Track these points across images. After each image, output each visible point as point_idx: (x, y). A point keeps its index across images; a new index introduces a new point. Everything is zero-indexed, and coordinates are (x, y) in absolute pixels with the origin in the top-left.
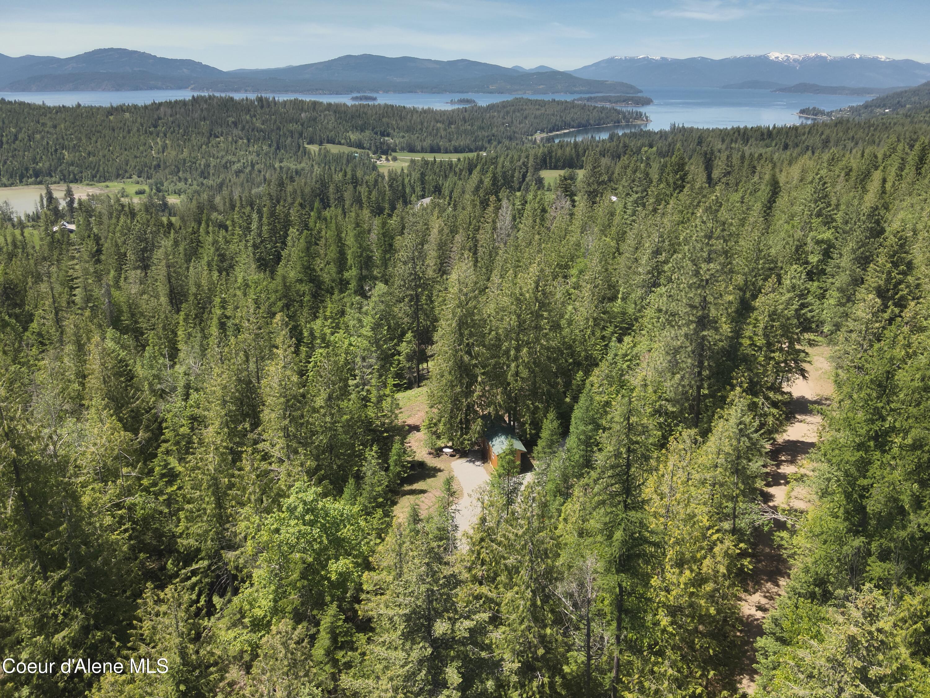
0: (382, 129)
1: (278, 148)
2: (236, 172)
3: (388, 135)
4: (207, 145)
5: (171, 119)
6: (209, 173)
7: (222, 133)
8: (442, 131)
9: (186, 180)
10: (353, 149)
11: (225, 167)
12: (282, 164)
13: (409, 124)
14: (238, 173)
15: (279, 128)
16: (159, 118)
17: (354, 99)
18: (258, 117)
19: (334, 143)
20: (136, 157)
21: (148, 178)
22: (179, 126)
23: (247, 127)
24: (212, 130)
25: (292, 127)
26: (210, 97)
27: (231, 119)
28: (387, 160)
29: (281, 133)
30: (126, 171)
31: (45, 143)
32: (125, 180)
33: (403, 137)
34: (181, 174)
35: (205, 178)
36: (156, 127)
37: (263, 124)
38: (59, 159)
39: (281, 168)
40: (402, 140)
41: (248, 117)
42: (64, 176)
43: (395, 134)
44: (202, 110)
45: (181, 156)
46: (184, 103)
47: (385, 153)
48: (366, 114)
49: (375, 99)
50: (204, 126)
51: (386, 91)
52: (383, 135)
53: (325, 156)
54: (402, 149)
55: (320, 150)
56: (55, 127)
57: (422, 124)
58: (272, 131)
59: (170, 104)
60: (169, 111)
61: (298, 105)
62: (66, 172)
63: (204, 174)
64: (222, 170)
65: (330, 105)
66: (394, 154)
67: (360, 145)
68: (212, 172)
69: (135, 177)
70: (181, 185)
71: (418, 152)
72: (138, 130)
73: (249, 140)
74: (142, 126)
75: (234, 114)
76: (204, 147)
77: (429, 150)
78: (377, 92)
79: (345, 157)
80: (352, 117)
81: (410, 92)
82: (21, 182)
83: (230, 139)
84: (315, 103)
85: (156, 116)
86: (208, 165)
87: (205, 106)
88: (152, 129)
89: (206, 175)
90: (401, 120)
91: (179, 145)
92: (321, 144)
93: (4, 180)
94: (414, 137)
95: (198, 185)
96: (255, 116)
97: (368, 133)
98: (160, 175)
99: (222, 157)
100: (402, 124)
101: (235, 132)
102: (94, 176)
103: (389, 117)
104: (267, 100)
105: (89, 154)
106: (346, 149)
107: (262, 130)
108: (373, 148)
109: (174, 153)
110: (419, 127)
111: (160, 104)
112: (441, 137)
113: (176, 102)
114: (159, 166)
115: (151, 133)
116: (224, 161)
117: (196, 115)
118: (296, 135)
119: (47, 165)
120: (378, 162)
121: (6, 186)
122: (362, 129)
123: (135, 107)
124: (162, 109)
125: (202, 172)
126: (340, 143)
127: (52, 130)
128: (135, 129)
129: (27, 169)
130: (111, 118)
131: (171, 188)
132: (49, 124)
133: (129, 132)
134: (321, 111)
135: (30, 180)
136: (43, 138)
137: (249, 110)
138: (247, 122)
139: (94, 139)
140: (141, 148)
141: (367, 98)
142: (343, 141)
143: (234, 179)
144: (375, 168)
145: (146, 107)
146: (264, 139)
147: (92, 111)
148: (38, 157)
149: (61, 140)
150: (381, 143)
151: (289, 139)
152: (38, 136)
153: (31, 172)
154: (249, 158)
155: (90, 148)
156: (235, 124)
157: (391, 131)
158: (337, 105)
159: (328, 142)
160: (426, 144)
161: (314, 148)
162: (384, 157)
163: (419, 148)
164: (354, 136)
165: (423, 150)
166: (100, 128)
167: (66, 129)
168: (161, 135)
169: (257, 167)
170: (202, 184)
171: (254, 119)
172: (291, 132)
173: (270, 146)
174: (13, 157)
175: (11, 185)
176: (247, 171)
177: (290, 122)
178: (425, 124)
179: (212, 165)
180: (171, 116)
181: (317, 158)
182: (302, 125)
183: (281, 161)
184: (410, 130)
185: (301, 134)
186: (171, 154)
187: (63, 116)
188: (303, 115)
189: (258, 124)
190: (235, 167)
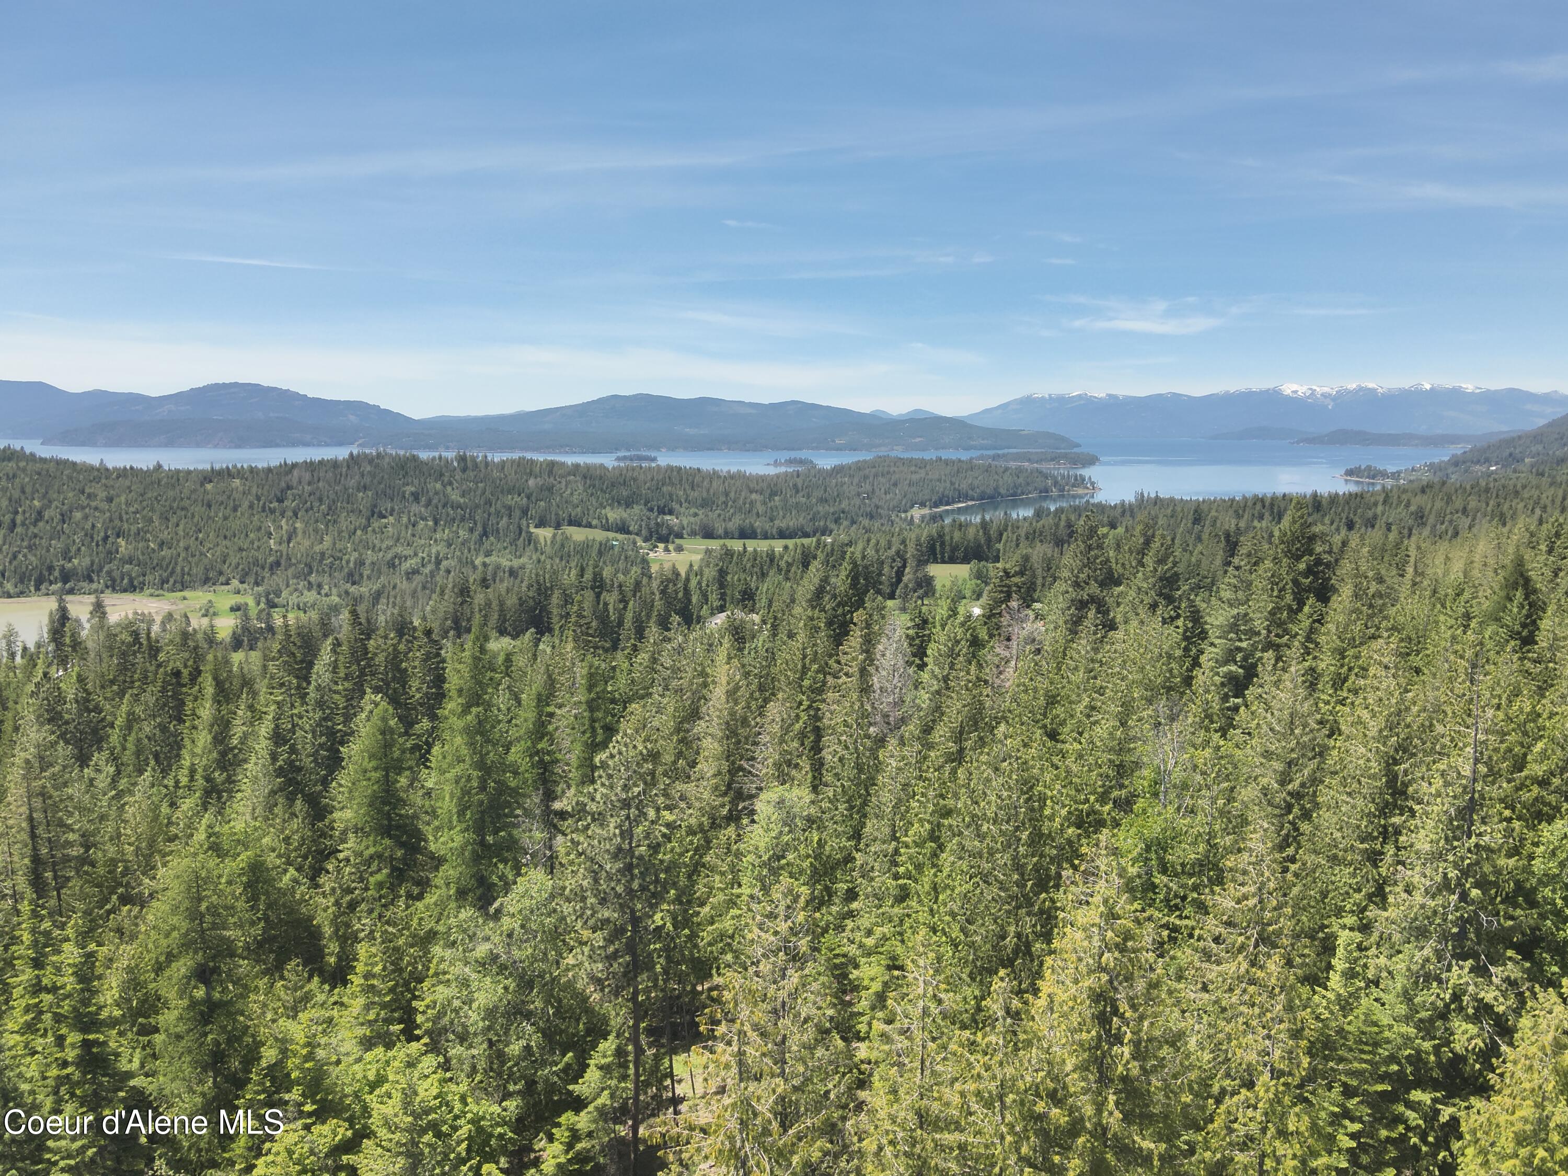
0: (661, 503)
1: (485, 534)
2: (407, 574)
3: (671, 512)
4: (365, 529)
5: (308, 488)
6: (361, 575)
7: (393, 510)
8: (758, 504)
9: (320, 586)
10: (611, 535)
11: (391, 565)
12: (487, 560)
13: (705, 495)
14: (412, 574)
15: (489, 503)
16: (289, 487)
17: (618, 459)
18: (455, 485)
19: (579, 525)
20: (241, 550)
21: (257, 584)
22: (321, 500)
23: (435, 501)
24: (375, 506)
25: (510, 500)
26: (379, 455)
27: (409, 489)
28: (667, 550)
29: (492, 510)
30: (221, 573)
31: (88, 526)
32: (217, 588)
33: (696, 515)
34: (313, 578)
35: (354, 583)
36: (280, 501)
37: (463, 496)
38: (110, 553)
39: (485, 565)
40: (692, 519)
41: (438, 486)
42: (113, 580)
43: (683, 510)
44: (363, 475)
45: (317, 548)
46: (335, 464)
47: (665, 539)
48: (635, 480)
49: (654, 459)
50: (363, 500)
51: (672, 448)
52: (662, 511)
53: (563, 546)
54: (693, 534)
55: (554, 536)
56: (110, 500)
57: (727, 494)
58: (477, 506)
59: (310, 466)
60: (307, 476)
61: (526, 468)
62: (116, 574)
63: (353, 578)
64: (384, 569)
65: (577, 466)
66: (678, 541)
67: (622, 528)
68: (366, 573)
69: (235, 583)
70: (310, 596)
71: (720, 537)
72: (251, 507)
73: (436, 522)
74: (259, 499)
75: (416, 482)
76: (359, 532)
77: (737, 535)
78: (658, 449)
79: (596, 546)
80: (613, 485)
81: (708, 449)
82: (38, 589)
83: (405, 520)
84: (552, 464)
85: (283, 485)
86: (361, 563)
87: (369, 468)
88: (276, 504)
89: (357, 578)
90: (693, 489)
91: (316, 531)
92: (558, 526)
93: (9, 586)
94: (713, 515)
95: (339, 596)
96: (450, 483)
97: (637, 509)
98: (278, 579)
99: (389, 548)
100: (693, 495)
101: (415, 508)
102: (164, 582)
103: (673, 484)
104: (474, 459)
105: (162, 545)
106: (599, 535)
107: (459, 506)
108: (644, 532)
109: (307, 543)
110: (723, 499)
111: (294, 465)
112: (758, 514)
113: (321, 462)
114: (278, 564)
115: (272, 511)
116: (389, 556)
117: (352, 483)
118: (517, 513)
119: (87, 561)
120: (652, 555)
121: (10, 596)
122: (628, 504)
123: (252, 470)
124: (296, 473)
125: (350, 575)
126: (589, 526)
127: (104, 506)
128: (246, 504)
129: (51, 569)
130: (209, 487)
131: (294, 599)
132: (102, 494)
133: (235, 509)
134: (562, 476)
135: (54, 587)
136: (86, 517)
137: (442, 475)
138: (436, 493)
139: (174, 520)
140: (252, 535)
141: (640, 458)
142: (594, 522)
143: (404, 585)
144: (645, 562)
145: (269, 470)
146: (463, 519)
147: (177, 477)
148: (73, 549)
149: (117, 522)
150: (657, 524)
151: (505, 519)
152: (78, 515)
153: (56, 573)
154: (434, 551)
155: (165, 535)
156: (416, 497)
157: (675, 506)
158: (588, 467)
159: (571, 523)
160: (733, 525)
161: (544, 534)
162: (661, 546)
163: (721, 531)
164: (613, 515)
165: (727, 535)
166: (186, 503)
167: (128, 504)
168: (290, 513)
169: (445, 563)
170: (347, 593)
171: (449, 488)
172: (509, 508)
173: (471, 530)
174: (30, 547)
175: (20, 594)
176: (427, 570)
177: (509, 492)
178: (732, 495)
179: (368, 562)
180: (309, 484)
181: (548, 550)
182: (528, 497)
183: (488, 554)
184: (706, 504)
185: (525, 512)
186: (302, 545)
187: (128, 483)
188: (531, 482)
189: (455, 496)
190: (407, 565)
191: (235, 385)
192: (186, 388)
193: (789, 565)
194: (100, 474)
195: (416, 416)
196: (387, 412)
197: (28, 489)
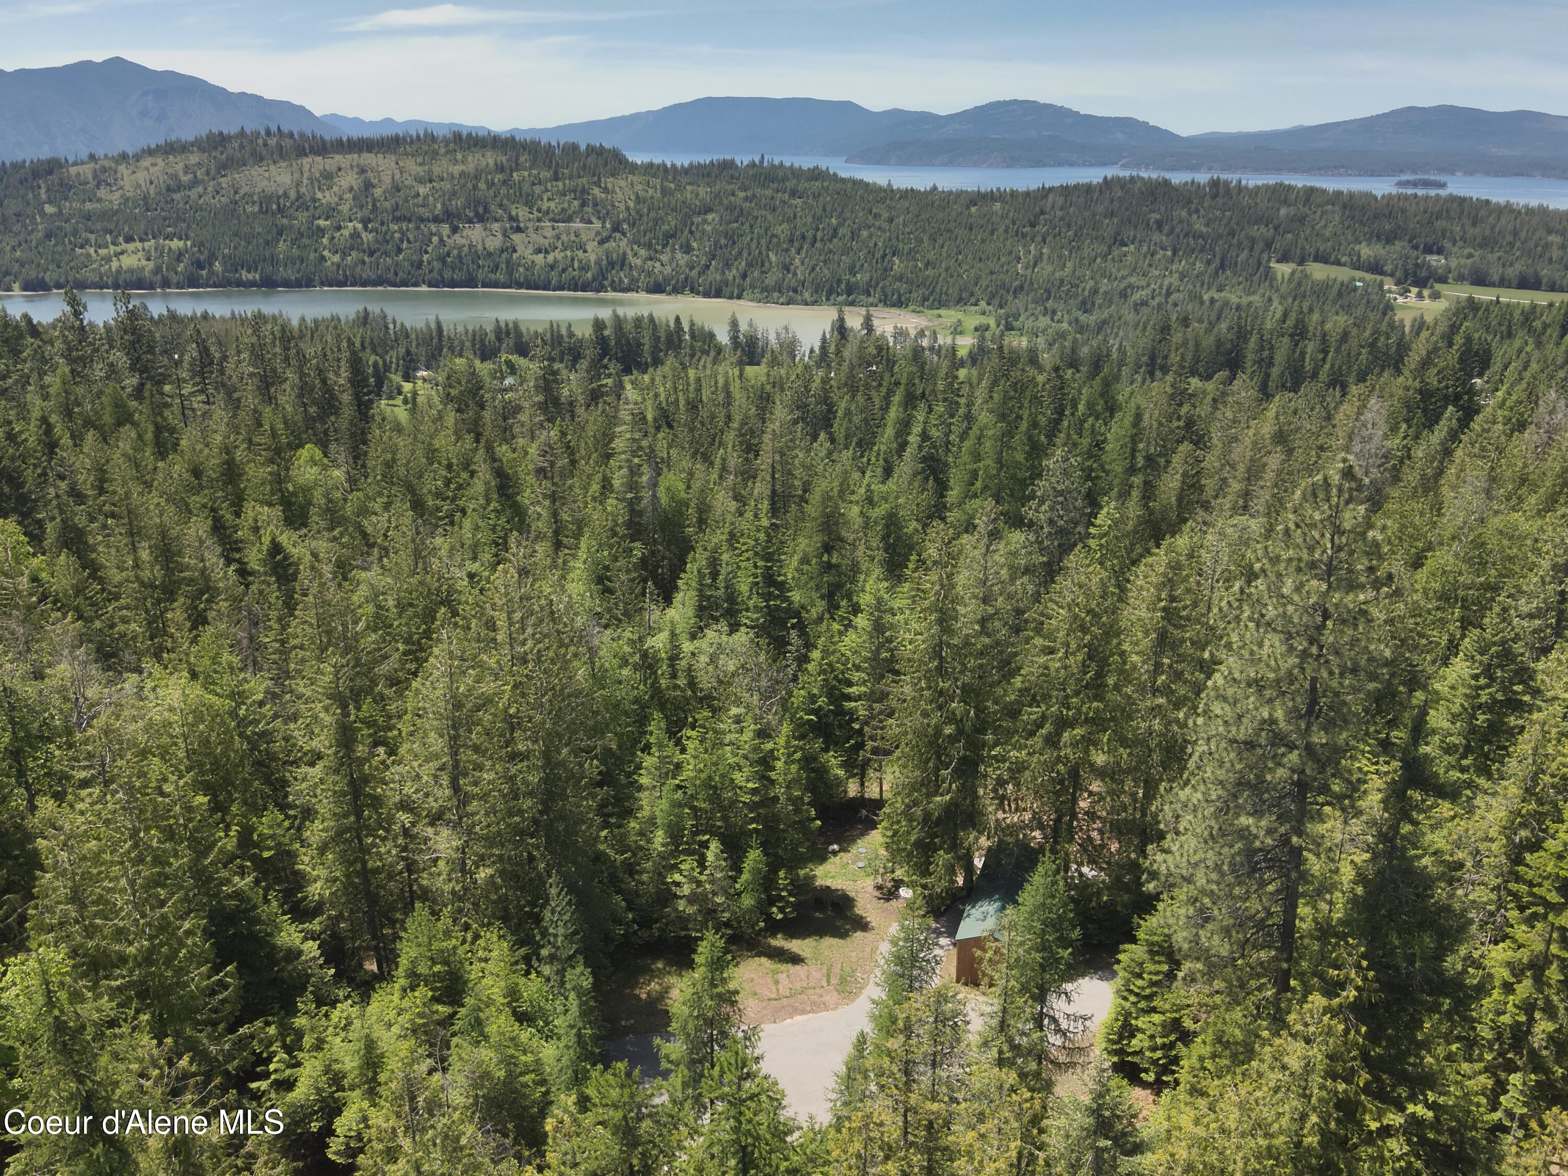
0: (1430, 240)
1: (1222, 267)
2: (1136, 305)
3: (1439, 252)
4: (1105, 257)
5: (1059, 213)
6: (1093, 304)
7: (1135, 238)
8: (1555, 247)
9: (1054, 312)
10: (1358, 274)
11: (1124, 295)
12: (1216, 296)
13: (1487, 232)
14: (1137, 307)
15: (1232, 233)
16: (1042, 212)
17: (1400, 184)
18: (1202, 212)
19: (1326, 262)
20: (992, 273)
21: (1001, 307)
22: (1069, 226)
23: (1178, 230)
24: (1118, 233)
25: (1261, 231)
26: (1132, 178)
27: (1155, 216)
28: (1420, 296)
29: (1235, 241)
30: (972, 294)
31: (871, 245)
32: (968, 308)
33: (1470, 256)
34: (1050, 304)
35: (1085, 312)
36: (1033, 225)
37: (1207, 225)
38: (885, 270)
39: (1212, 301)
40: (1463, 261)
41: (1184, 214)
42: (886, 296)
43: (1455, 249)
44: (1112, 201)
45: (1058, 275)
46: (1088, 189)
47: (1421, 283)
48: (1403, 211)
49: (1443, 185)
50: (1109, 226)
51: (1471, 173)
52: (1429, 250)
53: (1300, 284)
55: (1293, 273)
56: (891, 220)
57: (1516, 233)
58: (1220, 237)
59: (1066, 191)
60: (1060, 201)
61: (1281, 193)
62: (889, 290)
63: (1085, 307)
64: (1116, 299)
65: (1339, 194)
66: (1437, 286)
67: (1376, 268)
68: (1098, 301)
69: (983, 304)
70: (1044, 321)
71: (1493, 285)
72: (1006, 231)
73: (1174, 254)
74: (1014, 223)
75: (1163, 209)
76: (1099, 260)
77: (1515, 282)
78: (1452, 172)
79: (1337, 287)
80: (1376, 217)
81: (1518, 174)
82: (828, 299)
83: (1145, 248)
84: (1311, 191)
85: (1037, 209)
86: (1095, 292)
87: (1119, 194)
88: (1027, 229)
89: (1089, 306)
90: (1474, 225)
91: (1060, 257)
92: (1301, 263)
93: (807, 295)
94: (1492, 258)
95: (1070, 324)
96: (1197, 211)
97: (1398, 245)
98: (1019, 303)
99: (1123, 278)
100: (1471, 231)
101: (1156, 237)
102: (925, 299)
103: (1449, 218)
104: (1227, 183)
105: (927, 265)
106: (1342, 274)
107: (1201, 236)
108: (1399, 274)
109: (1050, 269)
110: (1509, 238)
111: (1051, 189)
112: (1551, 259)
113: (1076, 187)
114: (1021, 288)
115: (1024, 236)
116: (1122, 286)
117: (1101, 209)
118: (1260, 246)
119: (867, 277)
120: (1400, 300)
121: (807, 304)
122: (1389, 239)
123: (1013, 194)
124: (1050, 197)
125: (1084, 302)
126: (1338, 263)
127: (886, 226)
128: (1003, 228)
129: (839, 281)
130: (973, 209)
131: (1029, 324)
132: (886, 215)
133: (992, 233)
134: (1318, 206)
135: (841, 298)
136: (871, 236)
137: (1190, 202)
138: (1181, 222)
139: (940, 242)
140: (1003, 259)
141: (1426, 184)
142: (1343, 260)
143: (1130, 317)
144: (1389, 308)
145: (1027, 194)
146: (1202, 250)
147: (948, 199)
148: (858, 265)
149: (894, 241)
150: (1417, 265)
151: (1246, 252)
152: (865, 233)
153: (843, 286)
154: (1166, 282)
155: (931, 256)
156: (1159, 225)
157: (1447, 244)
158: (1351, 195)
159: (1317, 259)
160: (1512, 272)
161: (1283, 270)
162: (1415, 290)
163: (1496, 278)
164: (1366, 251)
165: (1503, 283)
166: (952, 225)
167: (905, 225)
168: (1039, 238)
169: (1174, 296)
170: (1077, 320)
171: (1195, 217)
172: (1253, 241)
173: (1209, 262)
174: (825, 262)
175: (814, 303)
176: (1154, 303)
177: (1256, 223)
178: (1523, 235)
179: (1102, 290)
180: (1061, 209)
181: (1284, 288)
182: (1276, 228)
183: (1220, 290)
184: (1486, 243)
185: (1269, 245)
186: (1046, 269)
187: (907, 204)
188: (1283, 211)
189: (1199, 226)
190: (1137, 296)
191: (1015, 102)
192: (969, 106)
193: (1546, 326)
194: (887, 194)
195: (1184, 134)
196: (1156, 129)
197: (828, 209)
